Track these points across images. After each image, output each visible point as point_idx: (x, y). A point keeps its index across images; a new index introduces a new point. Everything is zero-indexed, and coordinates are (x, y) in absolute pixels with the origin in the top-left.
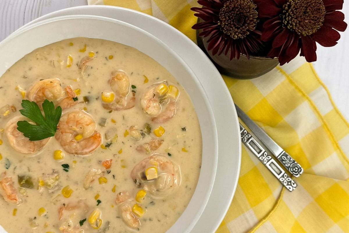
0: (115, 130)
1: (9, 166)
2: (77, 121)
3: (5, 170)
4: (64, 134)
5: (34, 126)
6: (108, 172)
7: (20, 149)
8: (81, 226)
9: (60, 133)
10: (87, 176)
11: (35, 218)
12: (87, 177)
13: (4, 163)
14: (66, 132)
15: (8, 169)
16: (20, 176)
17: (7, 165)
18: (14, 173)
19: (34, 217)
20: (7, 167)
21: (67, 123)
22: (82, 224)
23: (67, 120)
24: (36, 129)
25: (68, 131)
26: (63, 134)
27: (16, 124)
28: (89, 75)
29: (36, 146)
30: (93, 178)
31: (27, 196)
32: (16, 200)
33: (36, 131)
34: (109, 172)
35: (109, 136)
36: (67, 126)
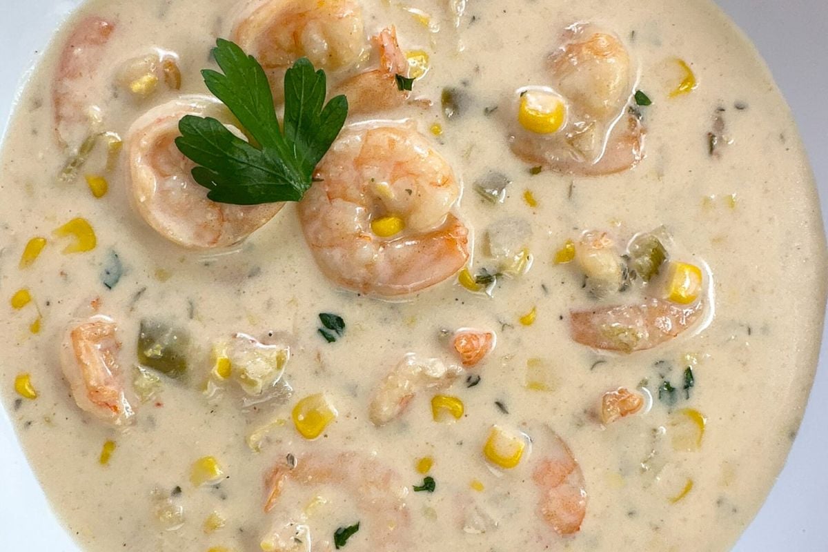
0: (524, 228)
1: (117, 281)
2: (399, 164)
3: (99, 289)
4: (338, 202)
5: (242, 146)
6: (469, 379)
7: (165, 224)
8: (337, 548)
9: (324, 198)
10: (393, 374)
11: (178, 490)
12: (390, 378)
13: (101, 264)
14: (345, 198)
15: (110, 288)
16: (148, 325)
17: (108, 273)
18: (132, 309)
19: (171, 487)
20: (109, 280)
21: (359, 163)
22: (343, 543)
23: (361, 152)
24: (243, 158)
25: (353, 192)
26: (334, 204)
27: (177, 123)
28: (474, 18)
29: (226, 224)
30: (410, 386)
31: (159, 405)
32: (115, 408)
33: (243, 166)
34: (473, 380)
35: (498, 246)
36: (355, 174)
